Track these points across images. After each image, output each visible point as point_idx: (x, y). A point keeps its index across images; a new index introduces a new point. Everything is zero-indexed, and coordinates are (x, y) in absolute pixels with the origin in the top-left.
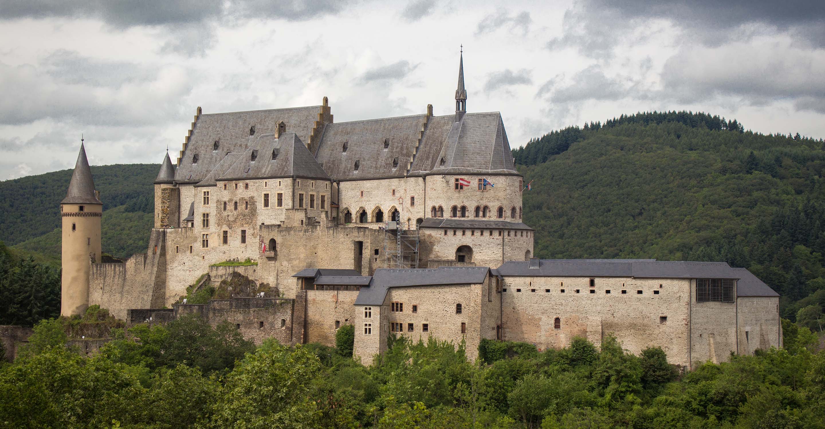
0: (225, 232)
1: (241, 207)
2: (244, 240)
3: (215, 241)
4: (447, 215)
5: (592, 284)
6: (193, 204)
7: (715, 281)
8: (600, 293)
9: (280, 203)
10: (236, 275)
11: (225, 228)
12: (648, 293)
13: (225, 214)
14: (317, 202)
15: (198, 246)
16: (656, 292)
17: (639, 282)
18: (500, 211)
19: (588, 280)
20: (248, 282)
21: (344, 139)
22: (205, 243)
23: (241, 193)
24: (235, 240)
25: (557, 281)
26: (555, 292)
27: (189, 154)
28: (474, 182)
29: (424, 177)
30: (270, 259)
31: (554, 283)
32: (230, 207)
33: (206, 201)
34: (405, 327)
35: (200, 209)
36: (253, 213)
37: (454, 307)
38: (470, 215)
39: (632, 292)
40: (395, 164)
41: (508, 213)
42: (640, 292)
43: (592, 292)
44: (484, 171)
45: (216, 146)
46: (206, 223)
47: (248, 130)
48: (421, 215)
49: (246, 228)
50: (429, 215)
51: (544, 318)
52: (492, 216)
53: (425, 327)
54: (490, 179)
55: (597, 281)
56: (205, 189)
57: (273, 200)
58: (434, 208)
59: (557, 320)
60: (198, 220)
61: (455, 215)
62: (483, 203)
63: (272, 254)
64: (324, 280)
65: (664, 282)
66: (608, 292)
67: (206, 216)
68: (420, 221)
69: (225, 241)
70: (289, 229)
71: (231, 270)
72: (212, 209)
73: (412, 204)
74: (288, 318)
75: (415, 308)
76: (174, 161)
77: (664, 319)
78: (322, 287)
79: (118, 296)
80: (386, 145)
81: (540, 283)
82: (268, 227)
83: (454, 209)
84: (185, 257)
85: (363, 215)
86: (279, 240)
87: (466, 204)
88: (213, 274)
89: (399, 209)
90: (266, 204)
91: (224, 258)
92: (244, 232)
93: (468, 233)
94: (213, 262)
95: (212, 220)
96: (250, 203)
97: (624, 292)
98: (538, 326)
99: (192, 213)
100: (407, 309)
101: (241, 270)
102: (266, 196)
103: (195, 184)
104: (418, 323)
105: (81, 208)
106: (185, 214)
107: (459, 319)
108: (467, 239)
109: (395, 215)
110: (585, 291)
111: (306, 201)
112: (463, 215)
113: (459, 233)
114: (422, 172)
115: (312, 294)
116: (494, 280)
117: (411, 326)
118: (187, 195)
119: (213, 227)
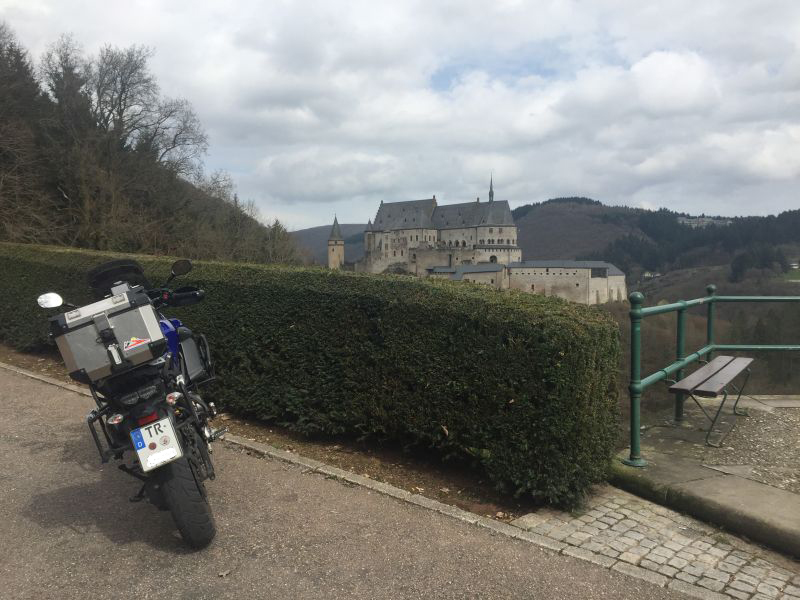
0: (395, 252)
1: (401, 241)
2: (402, 255)
3: (390, 255)
4: (486, 243)
5: (547, 270)
6: (381, 240)
7: (599, 269)
8: (551, 274)
9: (417, 240)
11: (395, 250)
12: (571, 274)
13: (395, 244)
14: (432, 239)
15: (383, 257)
16: (574, 274)
17: (567, 270)
18: (508, 241)
19: (545, 269)
21: (442, 212)
22: (386, 256)
23: (401, 236)
24: (399, 255)
26: (532, 274)
27: (379, 220)
28: (497, 229)
29: (476, 228)
30: (413, 262)
31: (531, 271)
32: (397, 241)
33: (387, 238)
35: (384, 242)
36: (406, 243)
37: (490, 281)
38: (496, 243)
39: (564, 274)
40: (464, 222)
41: (511, 242)
42: (567, 274)
43: (548, 274)
44: (501, 225)
45: (389, 216)
46: (386, 246)
47: (402, 210)
48: (475, 243)
49: (403, 249)
50: (478, 243)
51: (527, 285)
52: (505, 243)
54: (503, 228)
55: (550, 270)
56: (386, 234)
57: (414, 238)
58: (480, 240)
59: (533, 285)
60: (383, 247)
61: (489, 243)
62: (501, 238)
63: (414, 260)
65: (578, 270)
66: (554, 274)
68: (474, 245)
69: (395, 255)
70: (421, 250)
71: (397, 266)
72: (389, 243)
73: (471, 239)
75: (474, 282)
76: (372, 223)
77: (577, 285)
78: (436, 273)
80: (460, 215)
81: (526, 271)
82: (412, 249)
83: (489, 240)
84: (378, 262)
85: (451, 243)
86: (417, 254)
87: (494, 239)
88: (390, 268)
89: (466, 241)
90: (411, 240)
91: (394, 262)
92: (402, 251)
93: (495, 250)
94: (390, 263)
95: (389, 247)
96: (405, 239)
97: (561, 274)
98: (526, 288)
99: (381, 243)
101: (401, 266)
102: (411, 237)
103: (382, 232)
105: (336, 242)
106: (377, 244)
108: (495, 253)
109: (464, 243)
110: (544, 274)
111: (428, 239)
112: (493, 243)
113: (491, 251)
114: (475, 226)
116: (506, 270)
118: (379, 237)
119: (390, 250)
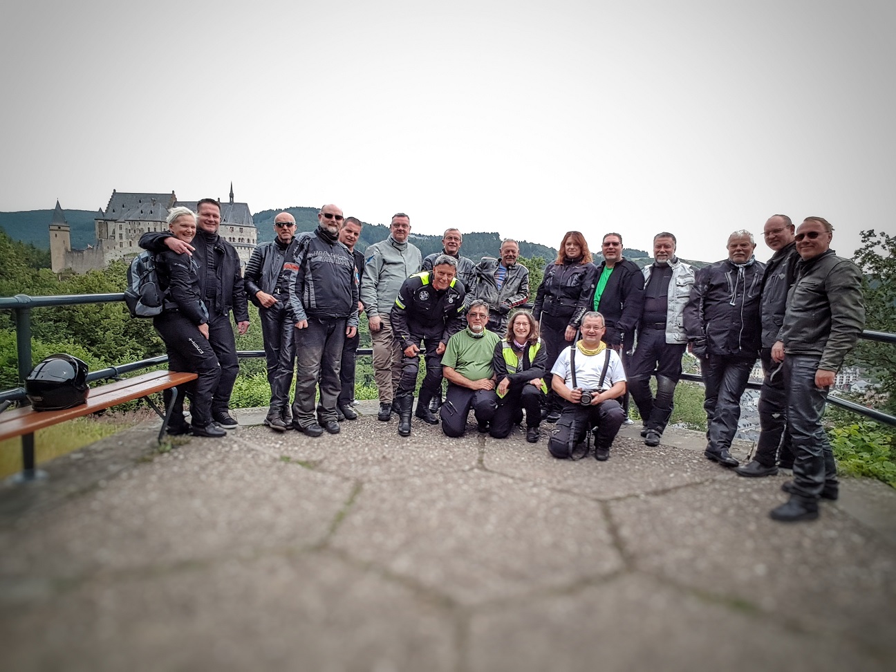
0: (130, 242)
3: (125, 245)
6: (114, 230)
11: (130, 240)
13: (130, 234)
18: (248, 240)
22: (121, 246)
23: (137, 226)
27: (111, 209)
28: (238, 229)
33: (121, 228)
35: (118, 232)
38: (237, 241)
41: (252, 241)
44: (242, 225)
45: (123, 206)
46: (121, 237)
47: (138, 201)
52: (245, 242)
54: (244, 228)
56: (120, 224)
60: (117, 236)
62: (241, 237)
67: (121, 235)
69: (131, 246)
72: (123, 232)
76: (104, 211)
79: (80, 265)
84: (112, 251)
87: (235, 237)
88: (126, 258)
91: (130, 252)
94: (125, 254)
95: (124, 236)
99: (114, 233)
103: (115, 221)
105: (59, 228)
106: (110, 233)
118: (111, 225)
119: (124, 239)
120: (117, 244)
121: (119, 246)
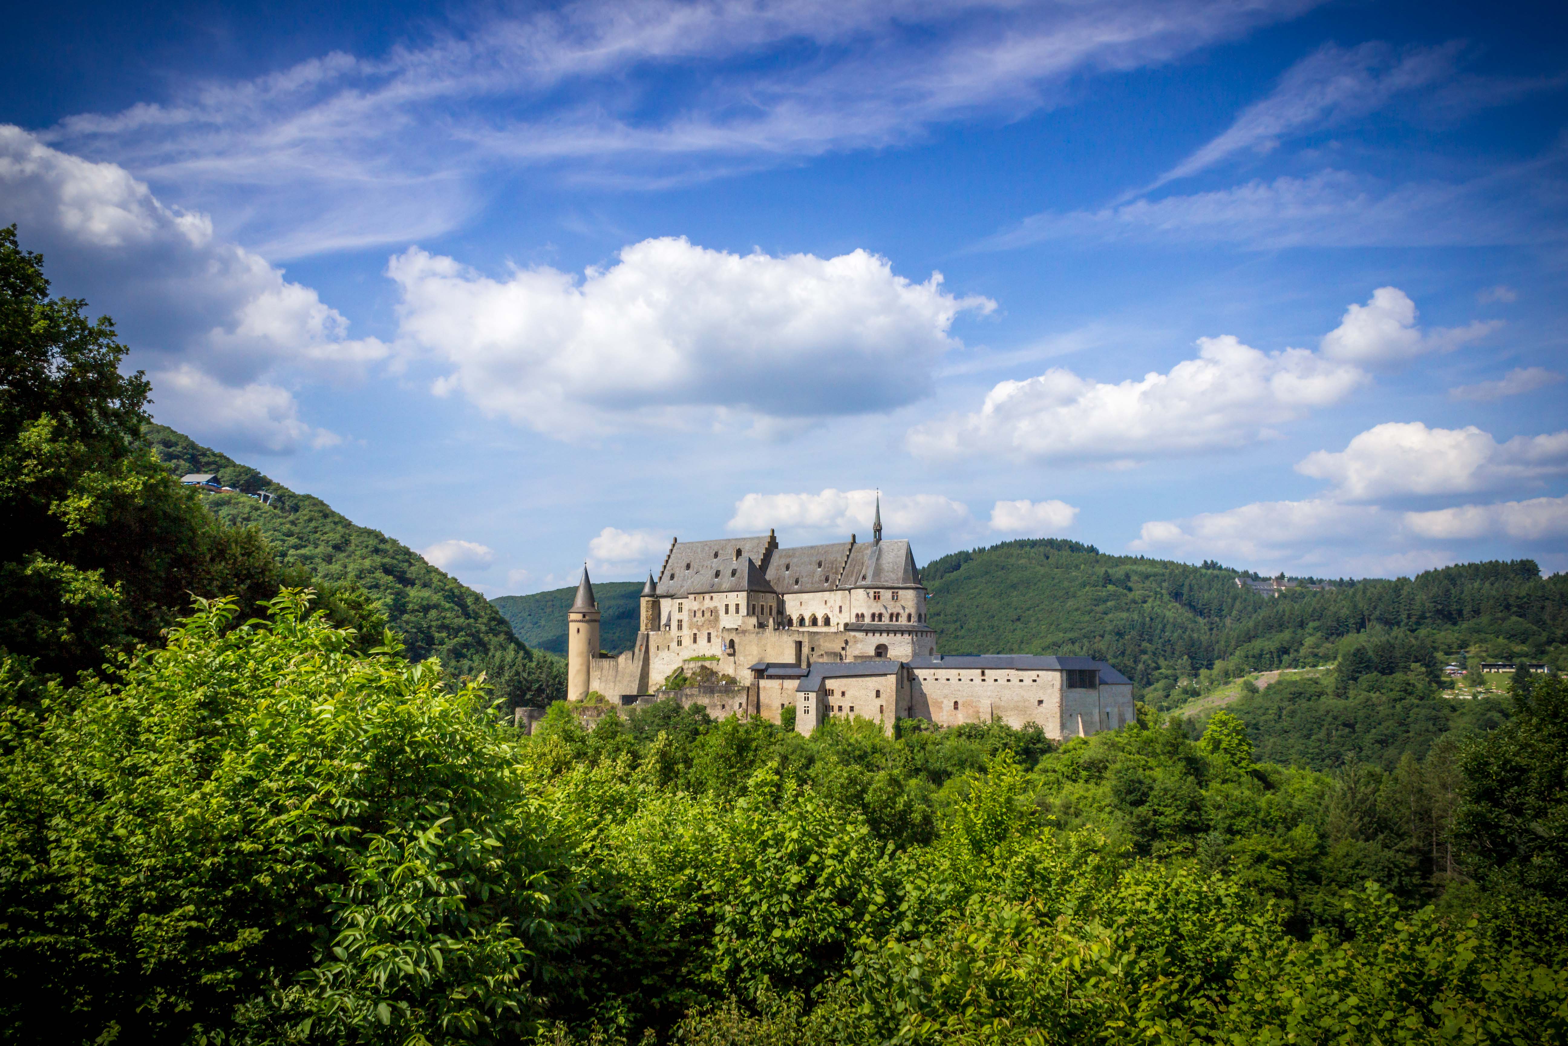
0: (695, 634)
1: (708, 614)
2: (709, 640)
3: (687, 641)
4: (868, 621)
5: (983, 674)
6: (670, 613)
7: (1081, 672)
8: (990, 681)
9: (737, 612)
10: (703, 668)
11: (695, 631)
12: (1028, 682)
13: (695, 620)
14: (766, 610)
16: (1034, 681)
17: (1020, 673)
18: (909, 617)
19: (979, 671)
20: (713, 673)
21: (787, 561)
22: (679, 643)
23: (708, 603)
24: (702, 640)
25: (955, 672)
26: (954, 681)
27: (667, 573)
28: (889, 594)
29: (849, 590)
30: (729, 655)
31: (953, 673)
32: (699, 614)
33: (680, 610)
34: (836, 709)
35: (676, 617)
36: (717, 619)
37: (874, 693)
38: (886, 620)
39: (1015, 681)
40: (827, 580)
41: (915, 619)
42: (1021, 681)
43: (983, 680)
44: (896, 585)
45: (688, 567)
46: (680, 627)
47: (712, 555)
48: (847, 621)
49: (711, 631)
50: (854, 620)
51: (945, 701)
52: (903, 621)
53: (852, 709)
54: (901, 592)
55: (987, 671)
56: (680, 601)
57: (732, 609)
58: (857, 615)
59: (956, 703)
60: (674, 624)
61: (873, 620)
62: (895, 611)
63: (730, 651)
64: (771, 671)
65: (1040, 673)
66: (996, 680)
67: (680, 621)
68: (846, 625)
69: (695, 641)
70: (744, 632)
71: (700, 664)
72: (685, 616)
73: (840, 611)
74: (744, 701)
75: (843, 694)
76: (656, 579)
77: (1040, 702)
78: (770, 677)
79: (612, 684)
80: (820, 565)
81: (942, 673)
82: (728, 630)
83: (873, 615)
84: (664, 654)
85: (802, 621)
86: (736, 640)
87: (882, 612)
88: (685, 667)
89: (830, 616)
90: (727, 612)
91: (694, 655)
92: (709, 634)
93: (885, 635)
94: (686, 658)
95: (685, 625)
96: (714, 612)
97: (1008, 681)
98: (941, 708)
99: (669, 619)
100: (837, 694)
101: (707, 664)
102: (727, 606)
103: (672, 597)
104: (846, 706)
105: (584, 617)
106: (664, 621)
107: (878, 702)
108: (884, 639)
109: (827, 621)
110: (978, 680)
111: (758, 610)
112: (880, 620)
113: (877, 635)
114: (848, 586)
115: (763, 683)
116: (905, 672)
117: (840, 708)
118: (666, 606)
119: (686, 631)
120: (672, 640)
121: (675, 643)
